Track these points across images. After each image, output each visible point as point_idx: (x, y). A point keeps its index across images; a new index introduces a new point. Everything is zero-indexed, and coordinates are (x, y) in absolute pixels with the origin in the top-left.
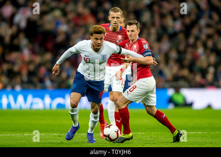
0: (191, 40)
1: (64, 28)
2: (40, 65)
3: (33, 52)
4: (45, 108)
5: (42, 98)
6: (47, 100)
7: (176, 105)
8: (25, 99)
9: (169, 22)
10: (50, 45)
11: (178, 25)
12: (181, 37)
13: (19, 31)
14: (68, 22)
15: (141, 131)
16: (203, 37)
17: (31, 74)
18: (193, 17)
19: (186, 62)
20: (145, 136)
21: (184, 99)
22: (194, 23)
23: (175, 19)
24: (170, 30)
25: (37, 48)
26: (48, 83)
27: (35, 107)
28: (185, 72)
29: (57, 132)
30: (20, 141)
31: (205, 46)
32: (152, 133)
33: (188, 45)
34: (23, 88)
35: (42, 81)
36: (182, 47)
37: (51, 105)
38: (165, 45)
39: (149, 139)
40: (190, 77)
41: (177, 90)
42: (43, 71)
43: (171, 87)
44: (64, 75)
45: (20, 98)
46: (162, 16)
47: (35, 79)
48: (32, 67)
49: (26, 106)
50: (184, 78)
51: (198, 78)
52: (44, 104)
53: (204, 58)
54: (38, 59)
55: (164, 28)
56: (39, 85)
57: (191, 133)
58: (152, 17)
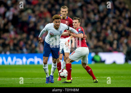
0: (104, 26)
1: (33, 19)
2: (20, 40)
3: (16, 33)
4: (23, 64)
5: (22, 58)
6: (24, 59)
7: (96, 62)
8: (12, 59)
9: (92, 16)
10: (25, 29)
11: (97, 18)
12: (98, 24)
13: (8, 21)
14: (36, 16)
15: (77, 77)
16: (111, 24)
17: (15, 45)
18: (105, 13)
19: (101, 38)
20: (79, 79)
21: (100, 58)
22: (106, 16)
23: (95, 14)
24: (92, 20)
25: (18, 31)
26: (25, 50)
27: (17, 63)
28: (101, 44)
29: (30, 77)
30: (9, 83)
31: (112, 29)
32: (83, 77)
33: (102, 29)
34: (11, 53)
35: (21, 49)
36: (99, 30)
37: (26, 62)
38: (90, 29)
39: (81, 81)
40: (104, 46)
41: (97, 54)
42: (22, 43)
43: (93, 52)
44: (33, 46)
45: (9, 59)
46: (88, 12)
47: (18, 48)
48: (15, 41)
49: (13, 63)
50: (100, 47)
51: (108, 47)
52: (23, 62)
53: (111, 36)
54: (19, 37)
55: (89, 19)
56: (20, 51)
57: (104, 77)
58: (82, 13)
